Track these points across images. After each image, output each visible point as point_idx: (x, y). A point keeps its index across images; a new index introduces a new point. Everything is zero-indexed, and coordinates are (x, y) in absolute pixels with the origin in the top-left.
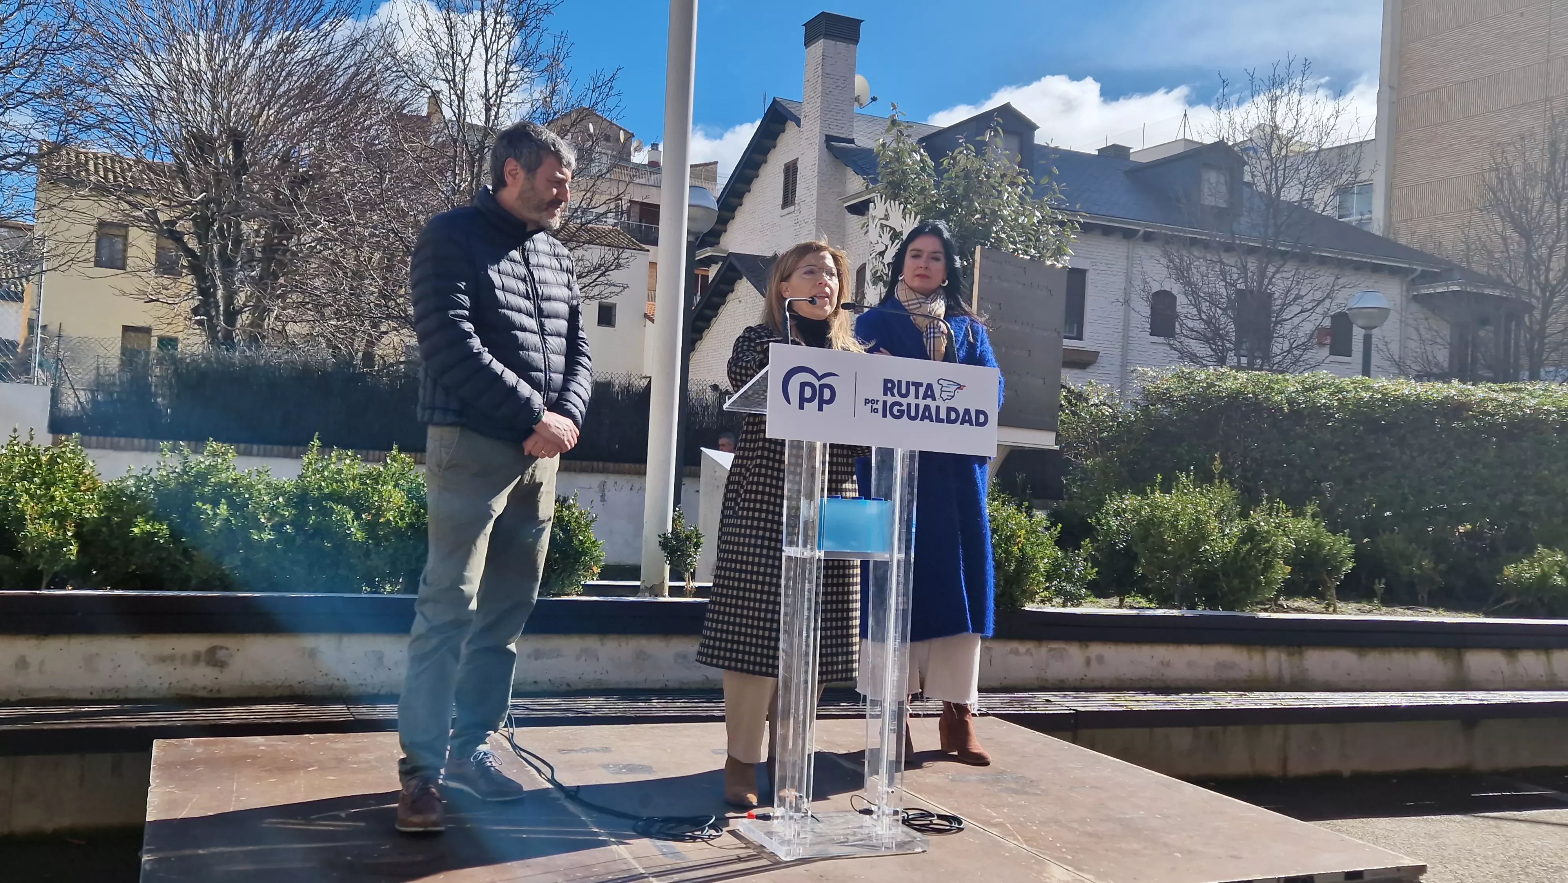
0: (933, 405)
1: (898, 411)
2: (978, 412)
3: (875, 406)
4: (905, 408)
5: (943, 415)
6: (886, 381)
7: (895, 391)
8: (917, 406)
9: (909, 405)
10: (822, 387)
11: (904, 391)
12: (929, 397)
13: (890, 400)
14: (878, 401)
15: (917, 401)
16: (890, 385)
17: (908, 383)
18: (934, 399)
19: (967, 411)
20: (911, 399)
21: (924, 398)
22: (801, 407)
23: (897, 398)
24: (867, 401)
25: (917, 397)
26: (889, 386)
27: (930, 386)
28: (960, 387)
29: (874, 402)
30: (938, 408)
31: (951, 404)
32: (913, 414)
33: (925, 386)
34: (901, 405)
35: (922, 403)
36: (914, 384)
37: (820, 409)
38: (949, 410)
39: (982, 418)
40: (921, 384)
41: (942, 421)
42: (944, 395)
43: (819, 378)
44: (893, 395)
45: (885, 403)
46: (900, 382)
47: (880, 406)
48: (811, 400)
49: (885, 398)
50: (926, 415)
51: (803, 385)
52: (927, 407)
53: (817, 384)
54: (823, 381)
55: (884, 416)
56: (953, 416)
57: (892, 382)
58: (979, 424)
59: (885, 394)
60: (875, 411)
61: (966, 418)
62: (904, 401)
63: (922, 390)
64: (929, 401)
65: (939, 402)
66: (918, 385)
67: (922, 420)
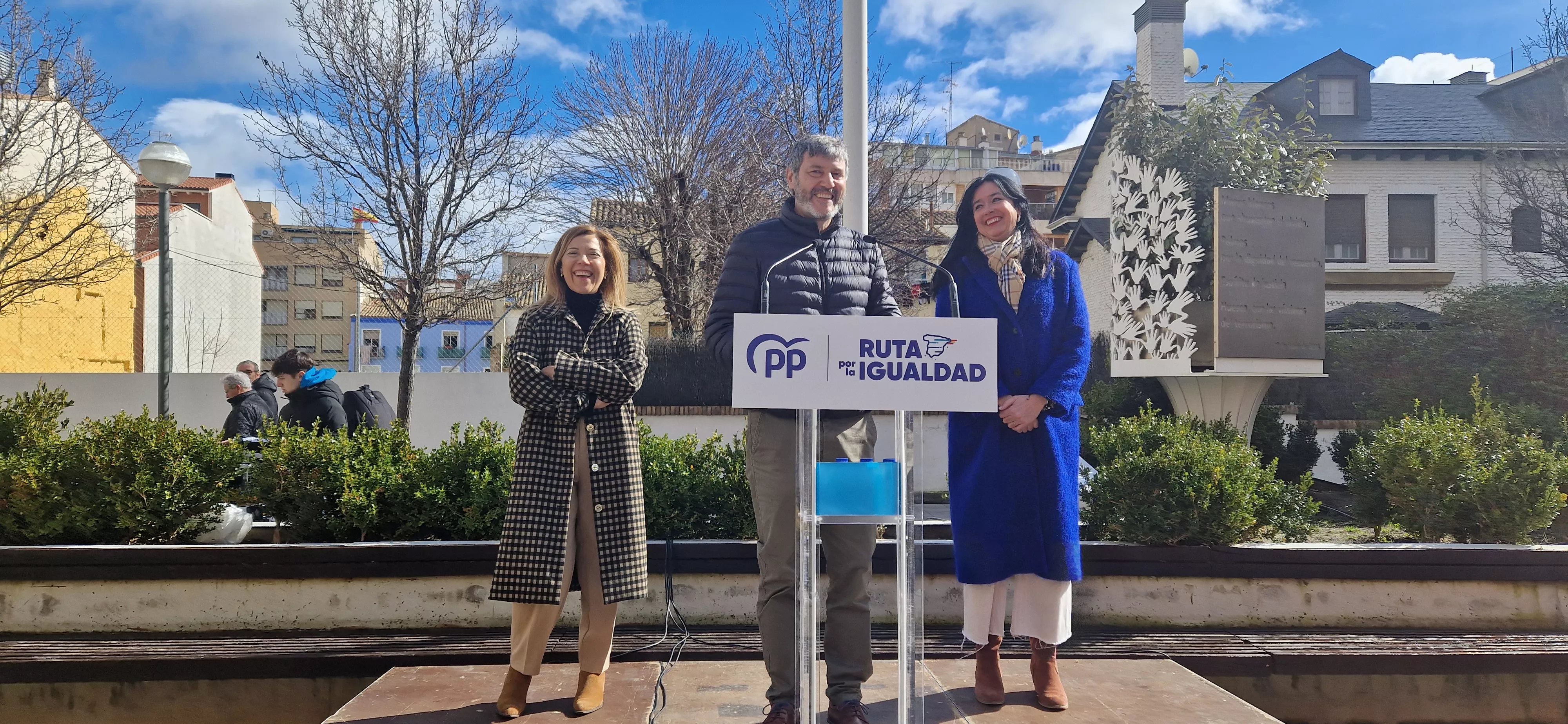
0: (918, 363)
1: (878, 371)
2: (973, 367)
3: (850, 368)
4: (885, 368)
5: (931, 372)
6: (863, 342)
7: (874, 351)
8: (900, 365)
9: (890, 365)
10: (791, 353)
11: (883, 350)
12: (914, 354)
13: (868, 360)
14: (854, 363)
15: (899, 360)
16: (867, 346)
17: (888, 342)
18: (919, 356)
19: (959, 367)
20: (893, 358)
21: (907, 356)
22: (768, 375)
23: (877, 359)
24: (842, 364)
25: (899, 355)
26: (865, 347)
27: (914, 344)
28: (950, 341)
29: (849, 364)
30: (924, 366)
31: (940, 360)
32: (895, 373)
33: (908, 343)
34: (881, 365)
35: (906, 362)
36: (895, 342)
37: (789, 375)
38: (938, 366)
39: (978, 373)
40: (904, 342)
41: (930, 378)
42: (932, 352)
43: (787, 345)
44: (871, 355)
45: (862, 364)
46: (879, 342)
47: (856, 368)
48: (778, 367)
49: (862, 359)
50: (911, 373)
51: (769, 353)
52: (911, 366)
53: (785, 350)
54: (791, 348)
55: (862, 377)
56: (943, 372)
57: (869, 342)
58: (973, 379)
59: (862, 355)
60: (852, 373)
61: (959, 373)
62: (884, 361)
63: (905, 349)
64: (913, 359)
65: (925, 359)
66: (899, 343)
67: (906, 378)
